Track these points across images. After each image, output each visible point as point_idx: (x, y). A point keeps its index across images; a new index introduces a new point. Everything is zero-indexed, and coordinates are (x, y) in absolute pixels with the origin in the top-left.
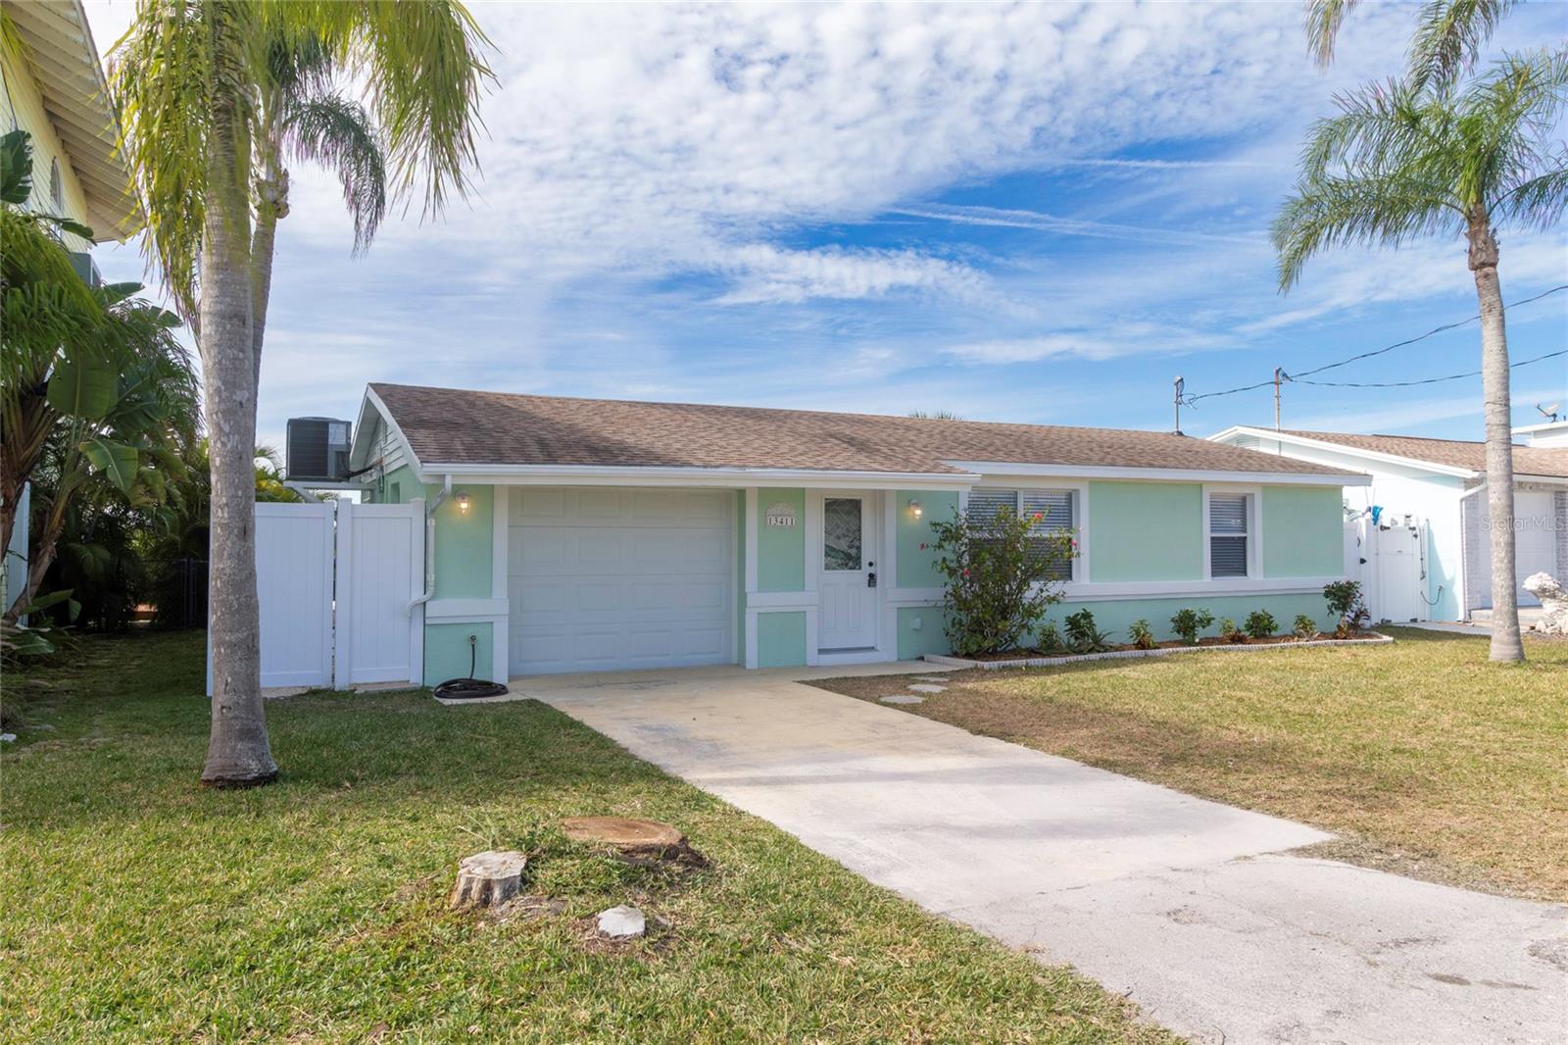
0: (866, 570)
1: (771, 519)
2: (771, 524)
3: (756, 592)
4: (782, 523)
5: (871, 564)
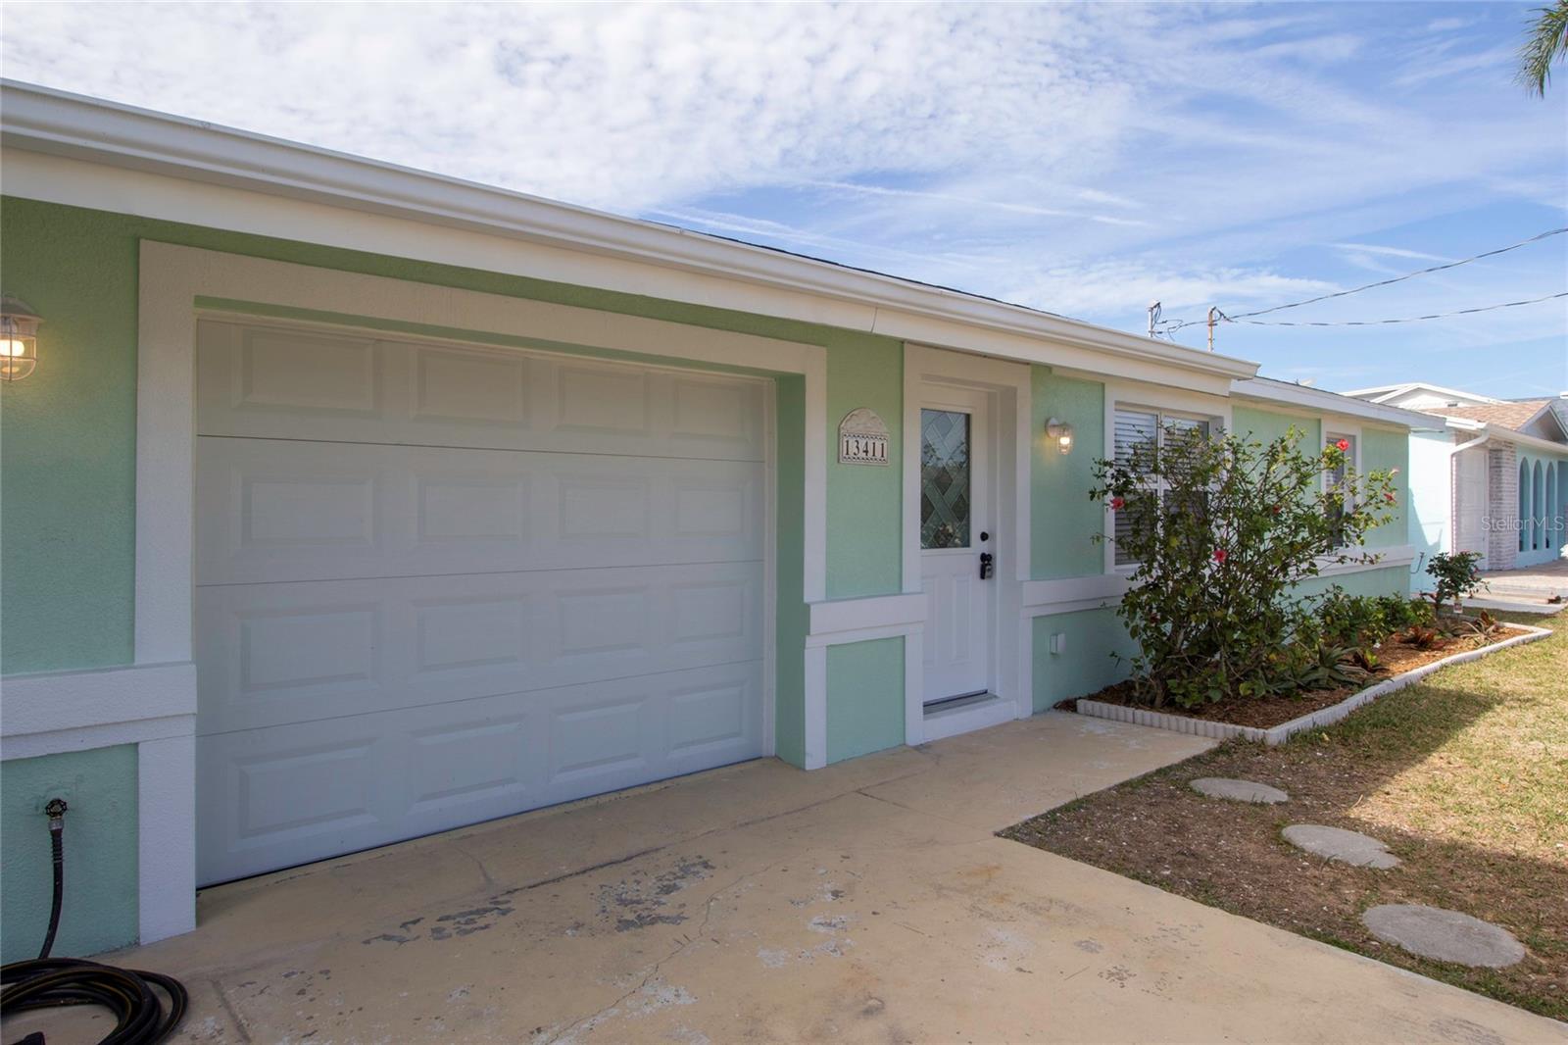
0: (978, 547)
1: (847, 442)
2: (847, 454)
3: (823, 602)
4: (866, 452)
5: (984, 537)
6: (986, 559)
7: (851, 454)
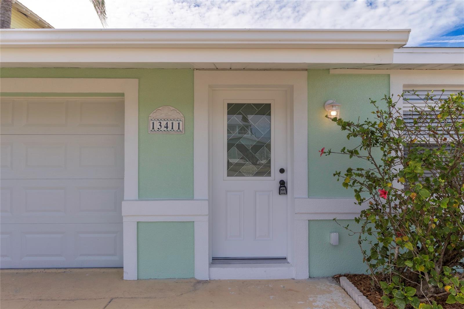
0: (276, 177)
1: (153, 123)
2: (153, 128)
3: (136, 200)
4: (167, 127)
5: (282, 171)
6: (282, 184)
7: (156, 128)
